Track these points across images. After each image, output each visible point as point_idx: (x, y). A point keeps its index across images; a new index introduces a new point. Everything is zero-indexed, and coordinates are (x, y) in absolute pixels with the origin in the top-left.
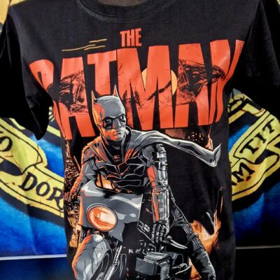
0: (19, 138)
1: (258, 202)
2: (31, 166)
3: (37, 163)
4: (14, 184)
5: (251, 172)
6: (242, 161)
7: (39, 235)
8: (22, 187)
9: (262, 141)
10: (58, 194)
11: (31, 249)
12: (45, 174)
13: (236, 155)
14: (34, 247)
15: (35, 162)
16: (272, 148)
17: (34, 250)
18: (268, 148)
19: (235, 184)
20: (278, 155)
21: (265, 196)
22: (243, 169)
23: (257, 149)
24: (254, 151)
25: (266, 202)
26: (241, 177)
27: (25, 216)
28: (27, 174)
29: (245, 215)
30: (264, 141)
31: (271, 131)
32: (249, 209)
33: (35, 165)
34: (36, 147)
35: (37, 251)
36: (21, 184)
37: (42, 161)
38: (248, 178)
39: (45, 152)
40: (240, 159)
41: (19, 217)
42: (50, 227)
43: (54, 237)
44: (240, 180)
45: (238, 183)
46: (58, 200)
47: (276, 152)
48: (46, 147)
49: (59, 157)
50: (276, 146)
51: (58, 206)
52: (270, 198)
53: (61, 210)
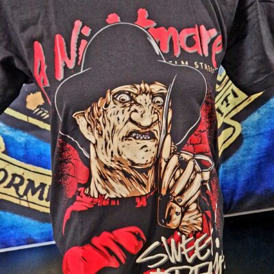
9: (220, 115)
10: (17, 180)
12: (2, 159)
18: (225, 121)
20: (234, 127)
21: (223, 167)
30: (222, 114)
31: (228, 105)
42: (8, 218)
43: (12, 227)
46: (17, 187)
47: (232, 125)
48: (4, 131)
49: (19, 141)
50: (233, 118)
51: (18, 193)
52: (228, 169)
53: (20, 197)
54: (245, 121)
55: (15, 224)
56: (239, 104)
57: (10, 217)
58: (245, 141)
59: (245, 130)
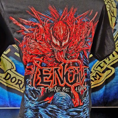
0: (4, 58)
1: (102, 89)
2: (9, 70)
3: (11, 69)
4: (1, 77)
5: (100, 76)
6: (97, 72)
7: (11, 99)
8: (5, 78)
9: (105, 64)
10: (20, 82)
11: (8, 104)
12: (14, 73)
13: (94, 69)
14: (9, 104)
15: (10, 68)
16: (109, 67)
17: (9, 105)
18: (107, 67)
19: (93, 81)
20: (111, 70)
21: (105, 86)
22: (97, 75)
23: (103, 67)
24: (102, 68)
25: (106, 89)
26: (96, 78)
27: (5, 91)
28: (7, 73)
29: (97, 94)
30: (106, 64)
31: (109, 60)
32: (98, 92)
33: (10, 70)
34: (11, 62)
35: (10, 105)
36: (4, 77)
37: (13, 68)
38: (99, 79)
39: (15, 64)
40: (96, 71)
41: (3, 91)
44: (95, 80)
45: (95, 81)
46: (20, 85)
47: (111, 69)
48: (15, 62)
49: (21, 67)
50: (111, 66)
51: (20, 87)
52: (107, 88)
53: (21, 89)
54: (117, 68)
55: (18, 99)
56: (115, 60)
57: (16, 96)
58: (116, 76)
59: (116, 71)
